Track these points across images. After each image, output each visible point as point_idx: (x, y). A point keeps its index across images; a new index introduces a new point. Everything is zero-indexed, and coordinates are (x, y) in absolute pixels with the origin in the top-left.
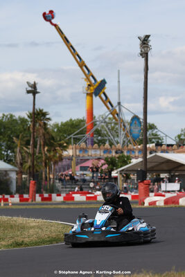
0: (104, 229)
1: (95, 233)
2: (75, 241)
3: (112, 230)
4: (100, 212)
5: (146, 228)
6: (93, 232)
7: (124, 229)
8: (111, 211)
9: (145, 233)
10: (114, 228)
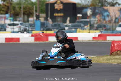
0: (56, 57)
1: (50, 60)
2: (37, 65)
3: (62, 58)
4: (54, 47)
5: (85, 59)
6: (49, 59)
7: (69, 58)
8: (61, 47)
9: (84, 62)
10: (63, 57)
